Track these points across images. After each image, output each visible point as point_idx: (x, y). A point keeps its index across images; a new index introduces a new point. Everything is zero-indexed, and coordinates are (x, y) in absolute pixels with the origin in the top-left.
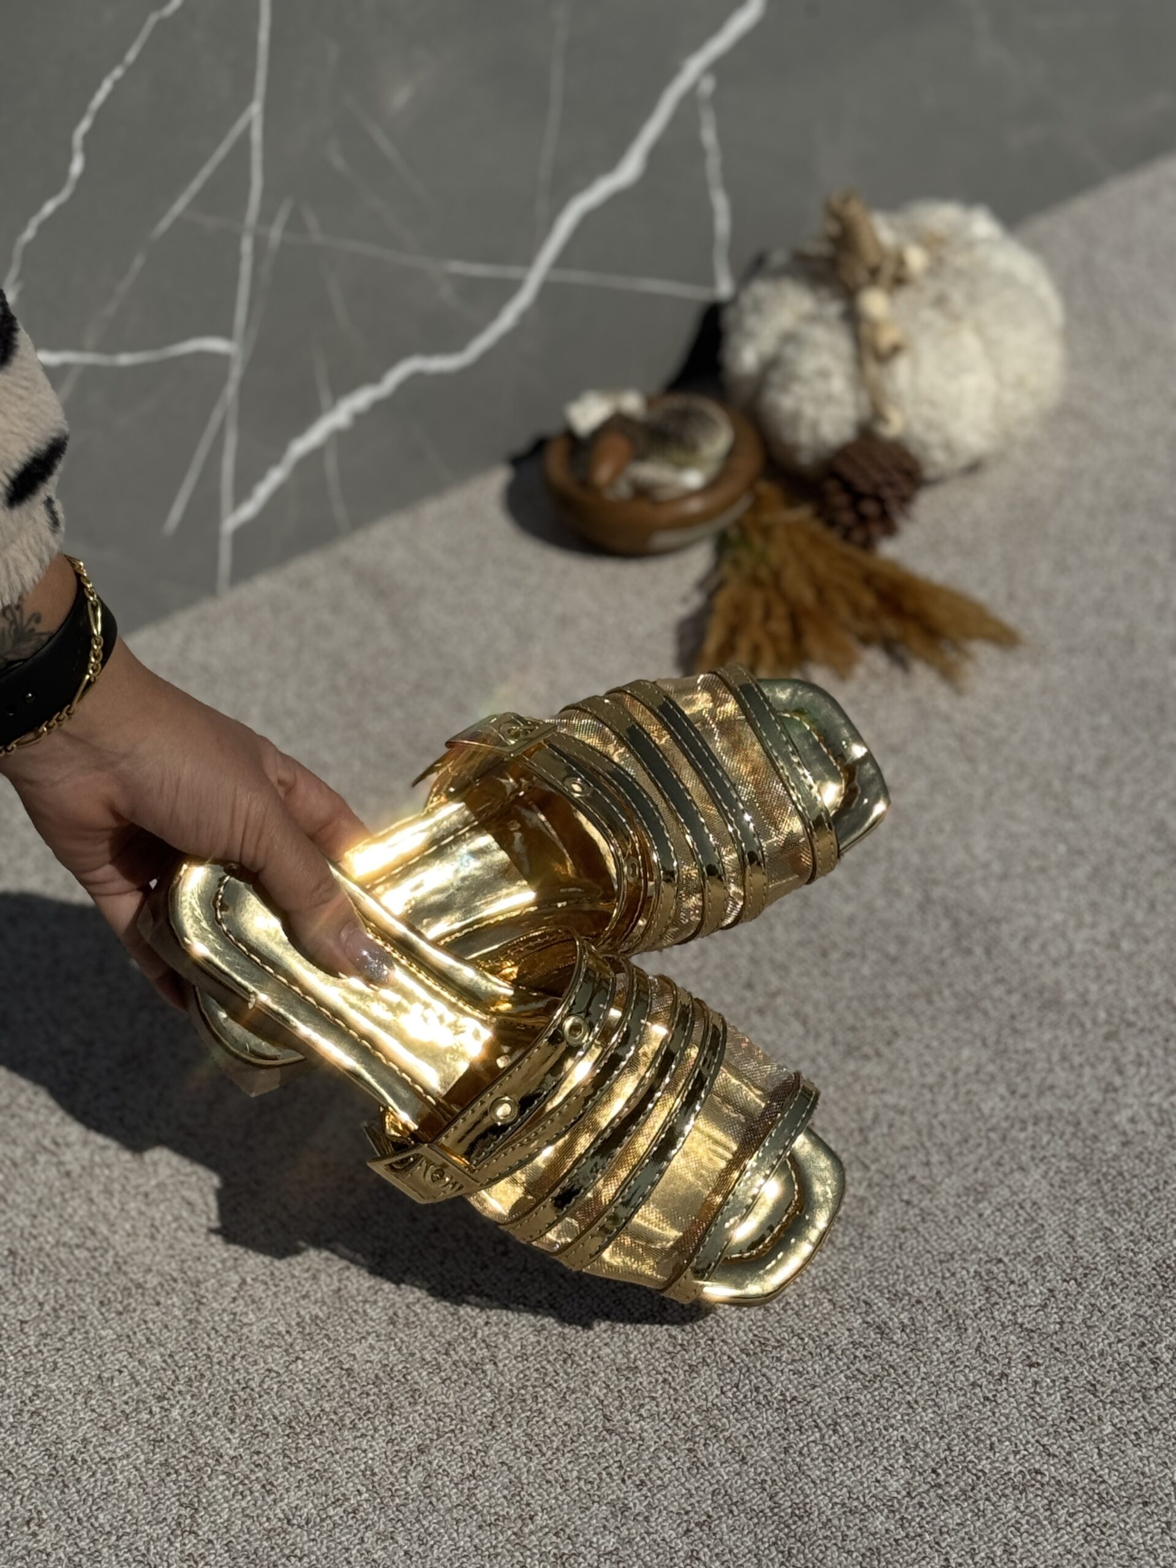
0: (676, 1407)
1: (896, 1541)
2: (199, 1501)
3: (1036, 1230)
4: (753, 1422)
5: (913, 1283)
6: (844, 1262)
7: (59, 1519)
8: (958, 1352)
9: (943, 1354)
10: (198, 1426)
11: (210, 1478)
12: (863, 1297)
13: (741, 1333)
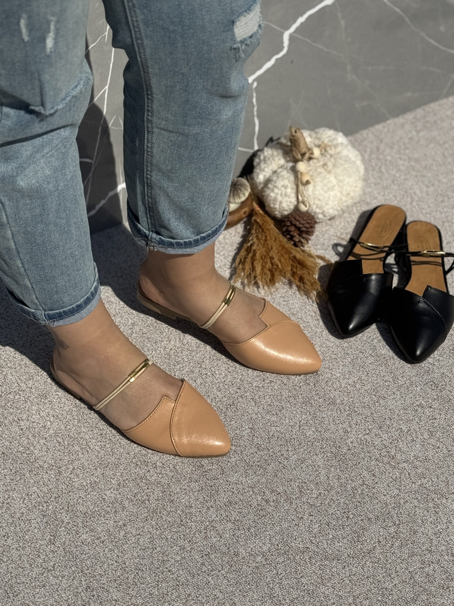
0: (202, 519)
1: (264, 565)
2: (56, 535)
3: (318, 474)
4: (225, 526)
5: (279, 487)
6: (258, 479)
7: (13, 536)
8: (289, 510)
9: (285, 510)
10: (57, 512)
11: (60, 528)
12: (263, 491)
13: (224, 499)
